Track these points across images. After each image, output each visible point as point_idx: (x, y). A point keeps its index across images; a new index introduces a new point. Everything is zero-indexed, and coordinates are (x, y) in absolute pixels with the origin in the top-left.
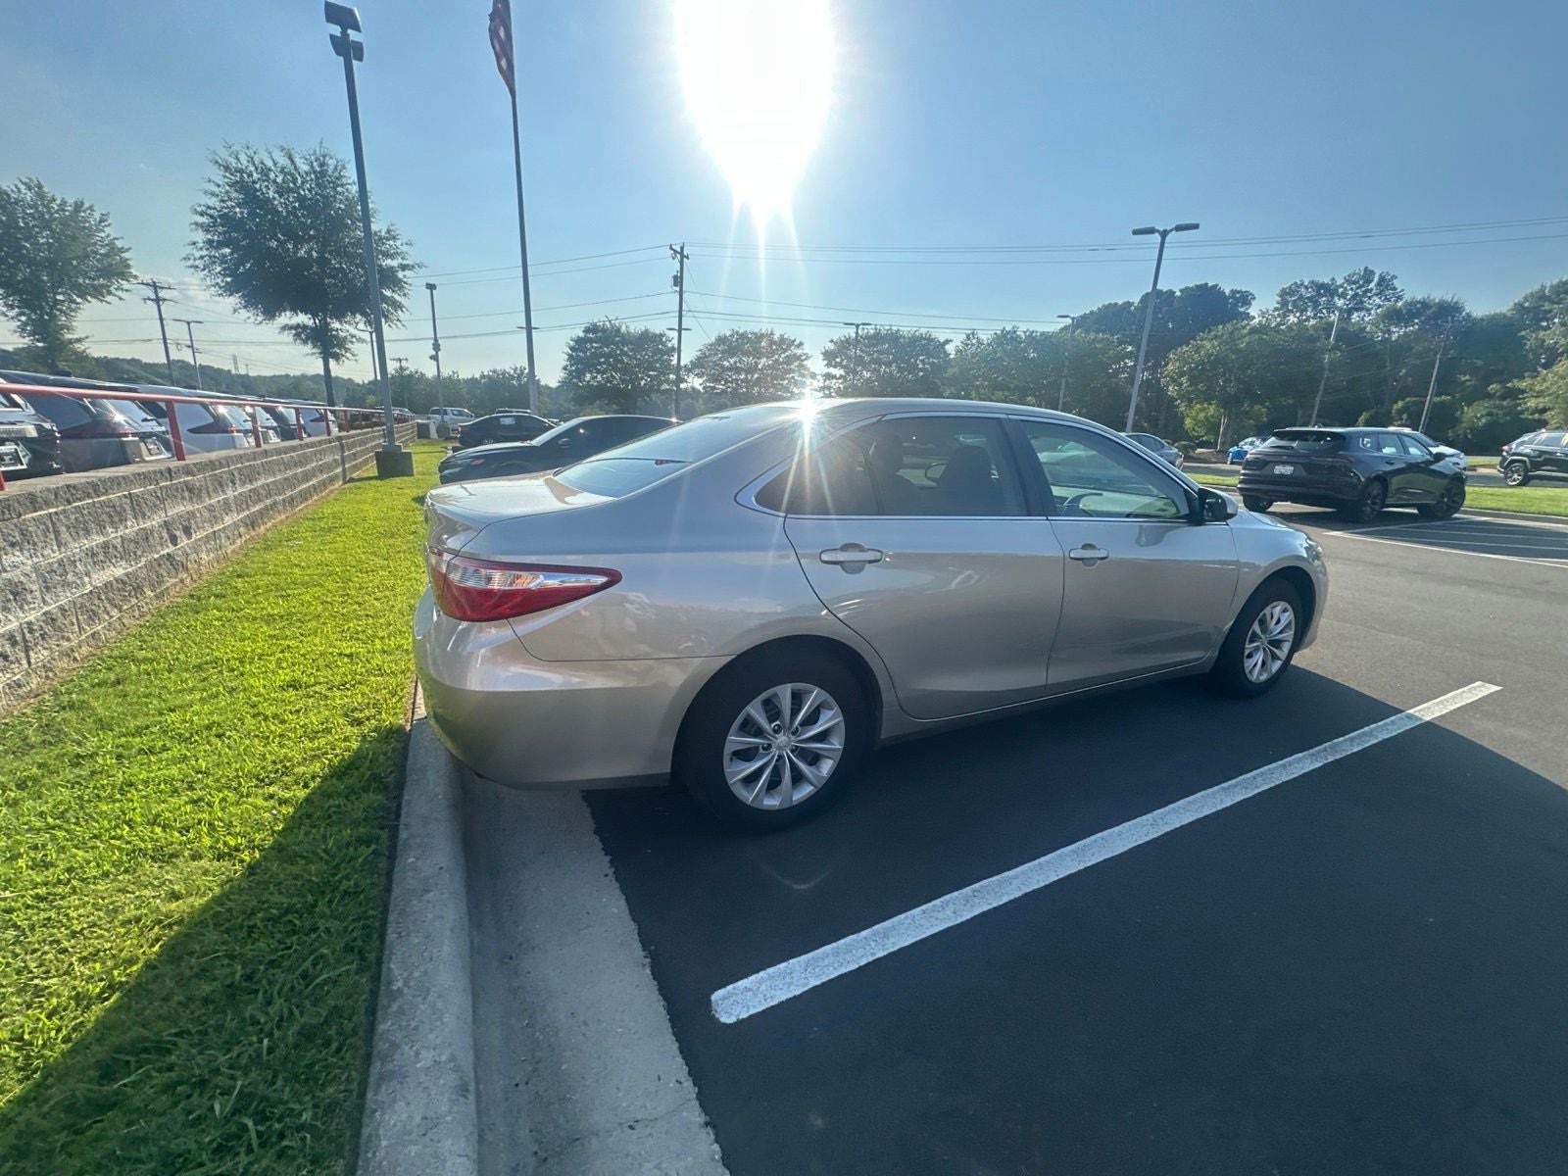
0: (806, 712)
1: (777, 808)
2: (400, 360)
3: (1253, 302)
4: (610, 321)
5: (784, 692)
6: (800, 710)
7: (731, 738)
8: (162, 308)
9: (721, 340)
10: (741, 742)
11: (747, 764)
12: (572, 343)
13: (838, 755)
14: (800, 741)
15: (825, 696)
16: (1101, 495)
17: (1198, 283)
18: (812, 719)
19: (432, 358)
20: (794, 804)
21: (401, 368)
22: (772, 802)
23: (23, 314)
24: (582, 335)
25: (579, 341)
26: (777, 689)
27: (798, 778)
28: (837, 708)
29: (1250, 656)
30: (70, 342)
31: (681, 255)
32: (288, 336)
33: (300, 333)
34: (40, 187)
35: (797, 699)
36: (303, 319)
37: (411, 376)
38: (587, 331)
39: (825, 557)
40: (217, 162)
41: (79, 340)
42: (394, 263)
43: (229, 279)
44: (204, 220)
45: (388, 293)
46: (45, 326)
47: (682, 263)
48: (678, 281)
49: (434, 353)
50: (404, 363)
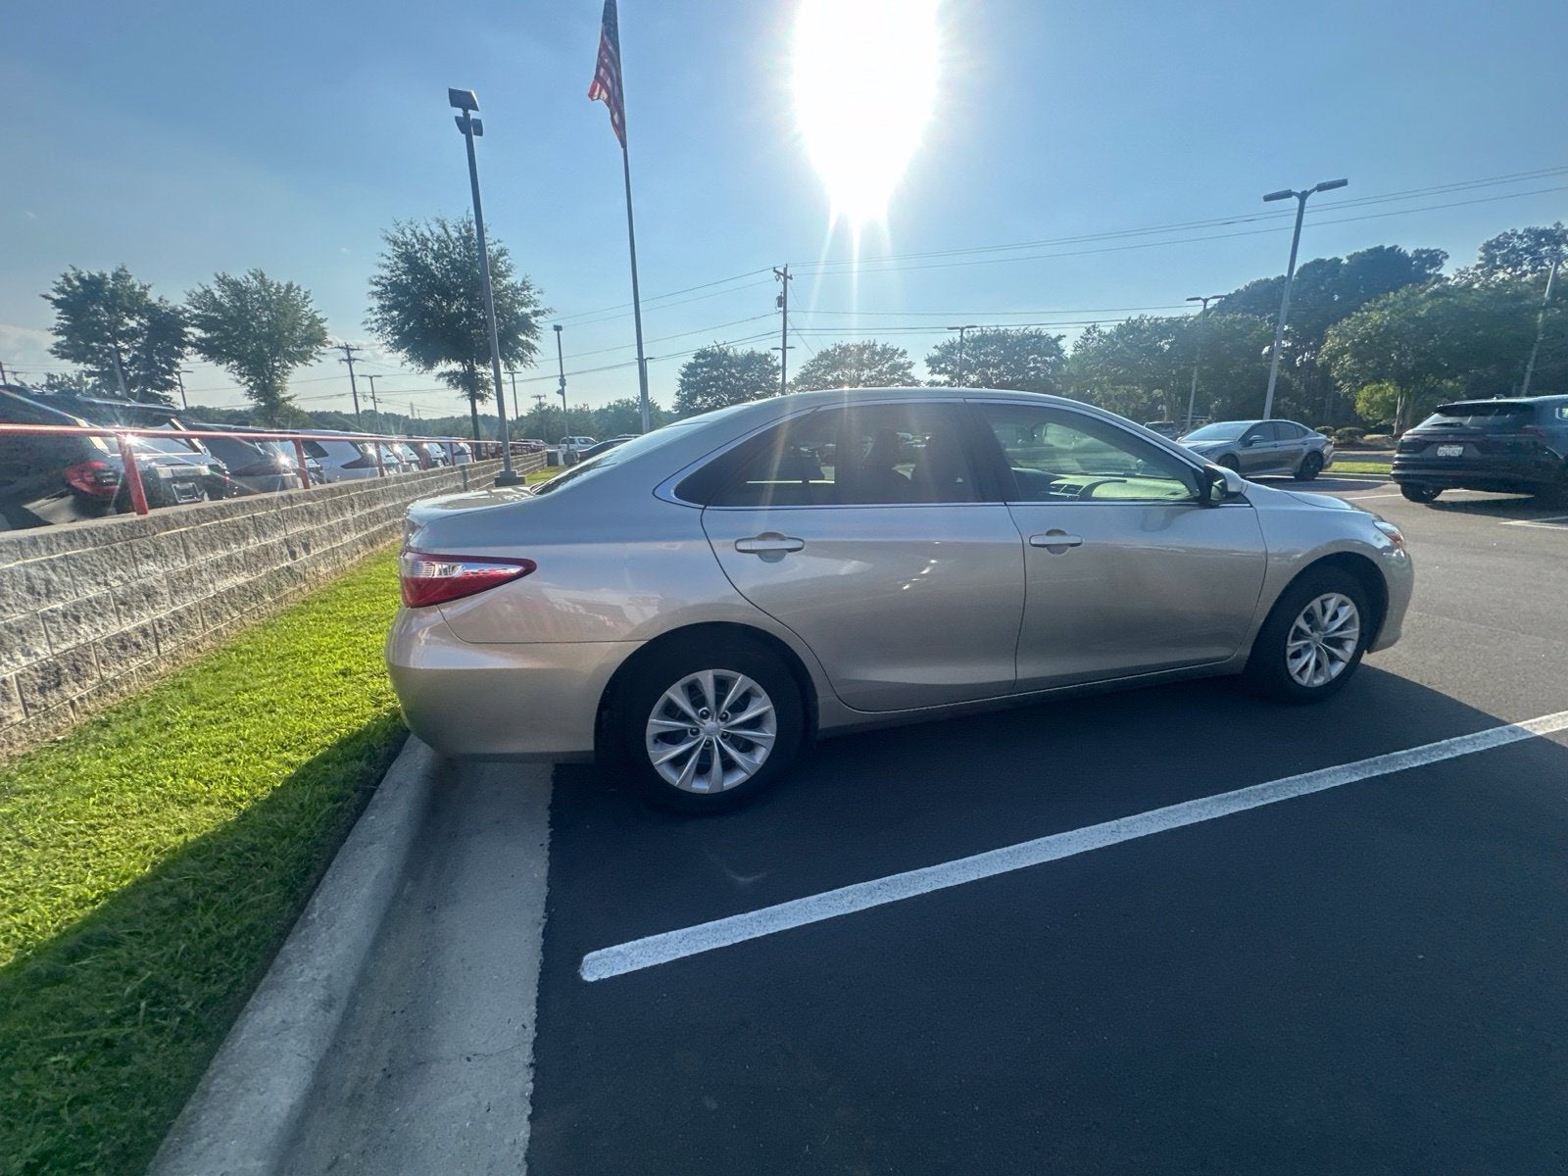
0: (732, 697)
1: (707, 792)
2: (539, 397)
3: (1445, 262)
4: (718, 346)
5: (707, 678)
6: (725, 697)
7: (652, 720)
8: (353, 366)
9: (824, 355)
10: (664, 725)
11: (673, 747)
12: (684, 370)
13: (771, 744)
14: (729, 728)
15: (750, 683)
16: (1125, 481)
17: (1369, 248)
18: (740, 705)
19: (558, 392)
20: (725, 789)
21: (540, 404)
22: (701, 786)
23: (250, 380)
24: (693, 361)
25: (690, 367)
26: (699, 675)
27: (729, 765)
28: (765, 696)
29: (1297, 655)
30: (284, 400)
31: (785, 276)
32: (443, 383)
33: (453, 379)
34: (262, 275)
35: (722, 686)
36: (456, 366)
37: (549, 410)
38: (697, 357)
39: (741, 546)
40: (388, 239)
41: (290, 398)
42: (527, 310)
43: (397, 337)
44: (378, 288)
45: (523, 337)
46: (266, 388)
47: (785, 283)
48: (782, 301)
49: (561, 388)
50: (543, 400)
